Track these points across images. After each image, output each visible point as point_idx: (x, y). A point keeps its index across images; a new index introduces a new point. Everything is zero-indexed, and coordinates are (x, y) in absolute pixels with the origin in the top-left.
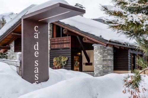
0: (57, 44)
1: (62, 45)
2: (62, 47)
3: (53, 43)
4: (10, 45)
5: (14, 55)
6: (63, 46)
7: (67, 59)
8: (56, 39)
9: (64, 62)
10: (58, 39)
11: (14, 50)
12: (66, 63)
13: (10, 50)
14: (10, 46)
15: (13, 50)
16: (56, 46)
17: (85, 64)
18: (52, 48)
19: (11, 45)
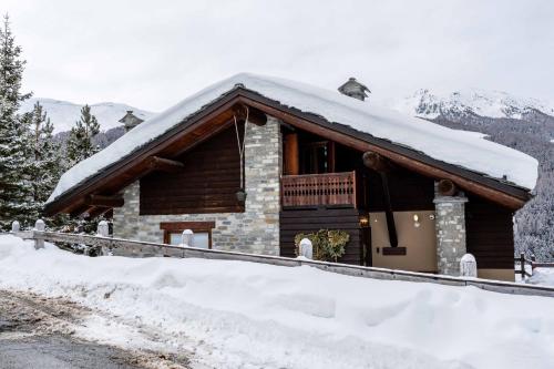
0: (306, 193)
1: (324, 196)
2: (324, 203)
3: (291, 189)
4: (120, 192)
5: (139, 224)
6: (327, 201)
7: (347, 240)
8: (302, 179)
9: (336, 249)
10: (308, 179)
11: (137, 210)
12: (342, 250)
13: (123, 209)
14: (122, 194)
15: (133, 209)
16: (301, 201)
17: (381, 250)
18: (286, 204)
19: (127, 192)
